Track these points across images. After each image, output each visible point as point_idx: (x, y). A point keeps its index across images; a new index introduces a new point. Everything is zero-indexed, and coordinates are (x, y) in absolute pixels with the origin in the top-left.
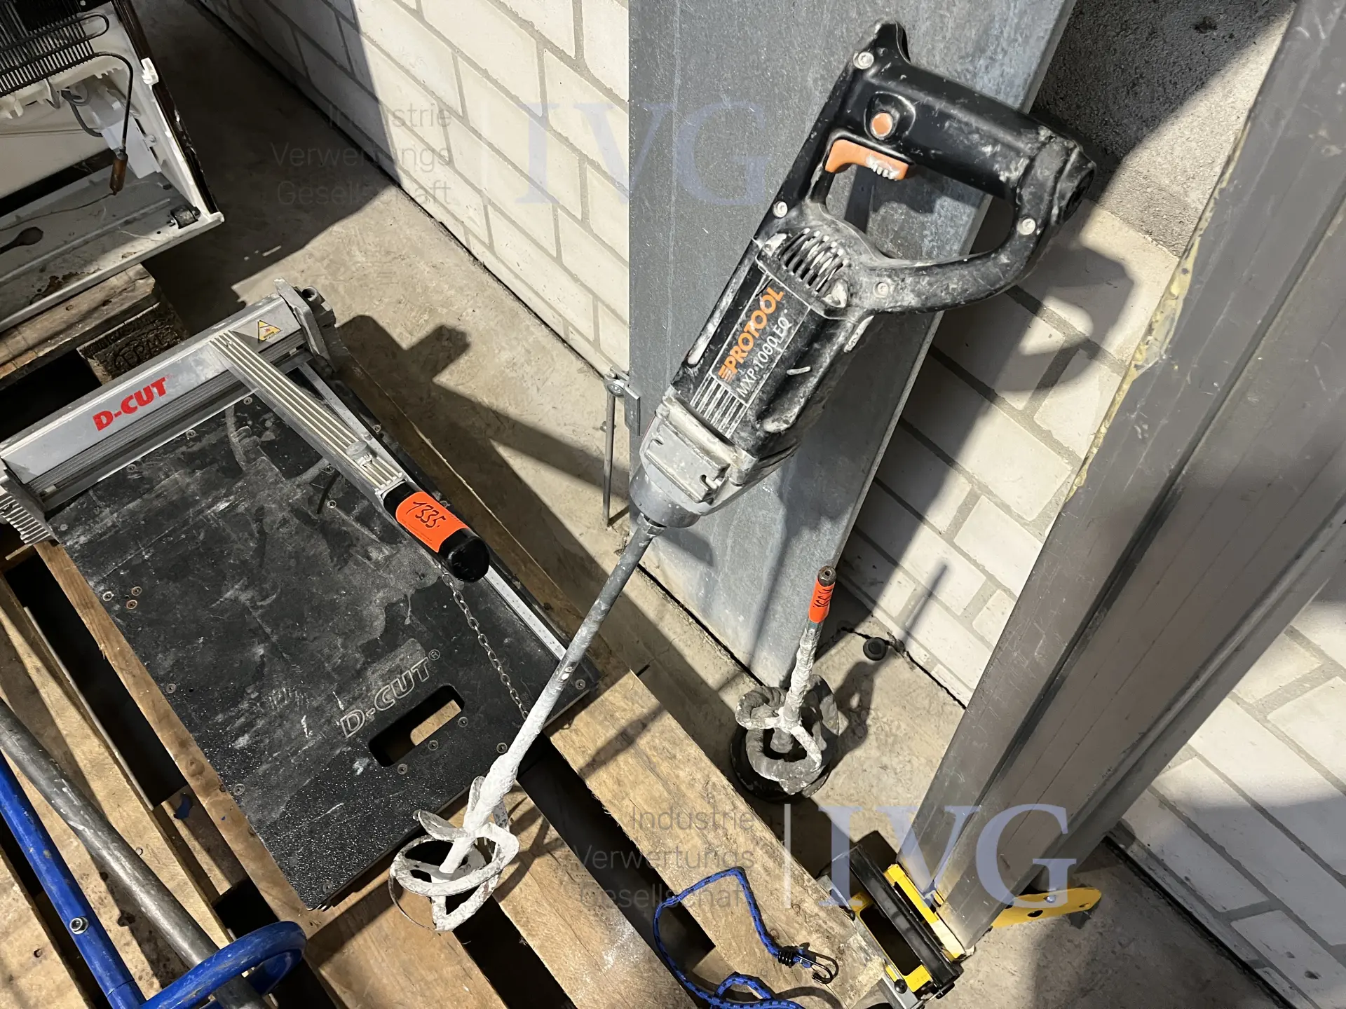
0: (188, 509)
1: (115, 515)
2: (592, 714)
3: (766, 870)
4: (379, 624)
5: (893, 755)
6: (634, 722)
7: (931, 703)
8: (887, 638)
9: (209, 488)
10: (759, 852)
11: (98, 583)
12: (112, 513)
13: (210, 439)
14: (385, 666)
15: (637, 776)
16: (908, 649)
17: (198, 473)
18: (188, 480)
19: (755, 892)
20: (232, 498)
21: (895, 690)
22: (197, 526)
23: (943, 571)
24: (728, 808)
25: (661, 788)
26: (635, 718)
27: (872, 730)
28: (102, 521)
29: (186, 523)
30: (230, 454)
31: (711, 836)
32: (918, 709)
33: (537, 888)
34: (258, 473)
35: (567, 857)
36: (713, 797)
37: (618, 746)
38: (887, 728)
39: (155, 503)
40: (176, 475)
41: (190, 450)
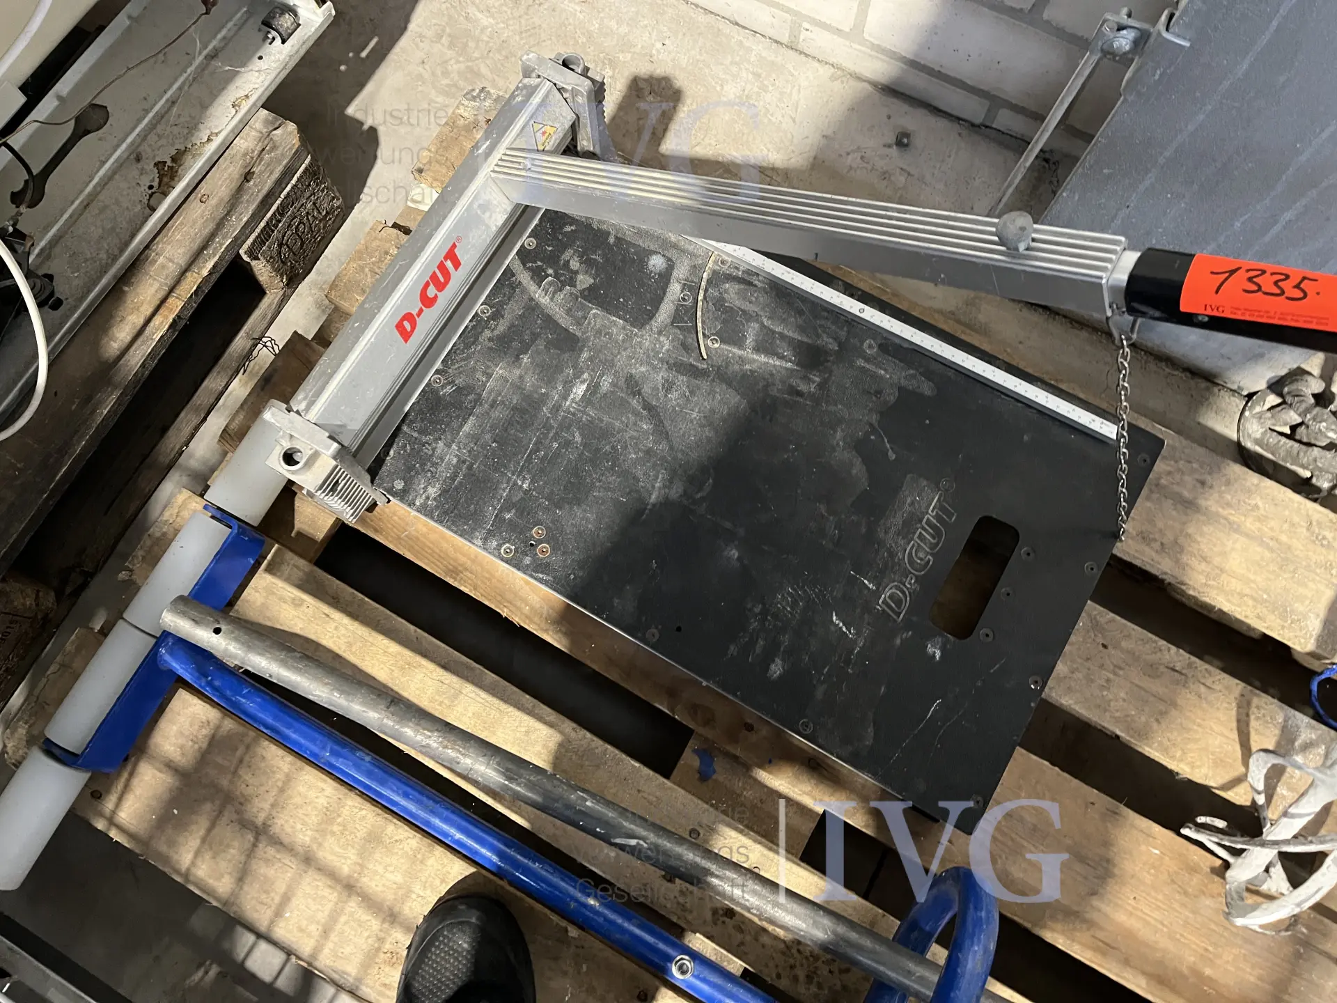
0: (540, 409)
1: (454, 446)
4: (858, 469)
9: (549, 373)
11: (485, 540)
12: (449, 446)
13: (513, 310)
14: (897, 520)
17: (525, 359)
18: (517, 372)
20: (585, 376)
22: (566, 426)
28: (442, 460)
29: (547, 426)
30: (549, 320)
34: (599, 332)
39: (495, 414)
40: (499, 371)
41: (496, 332)
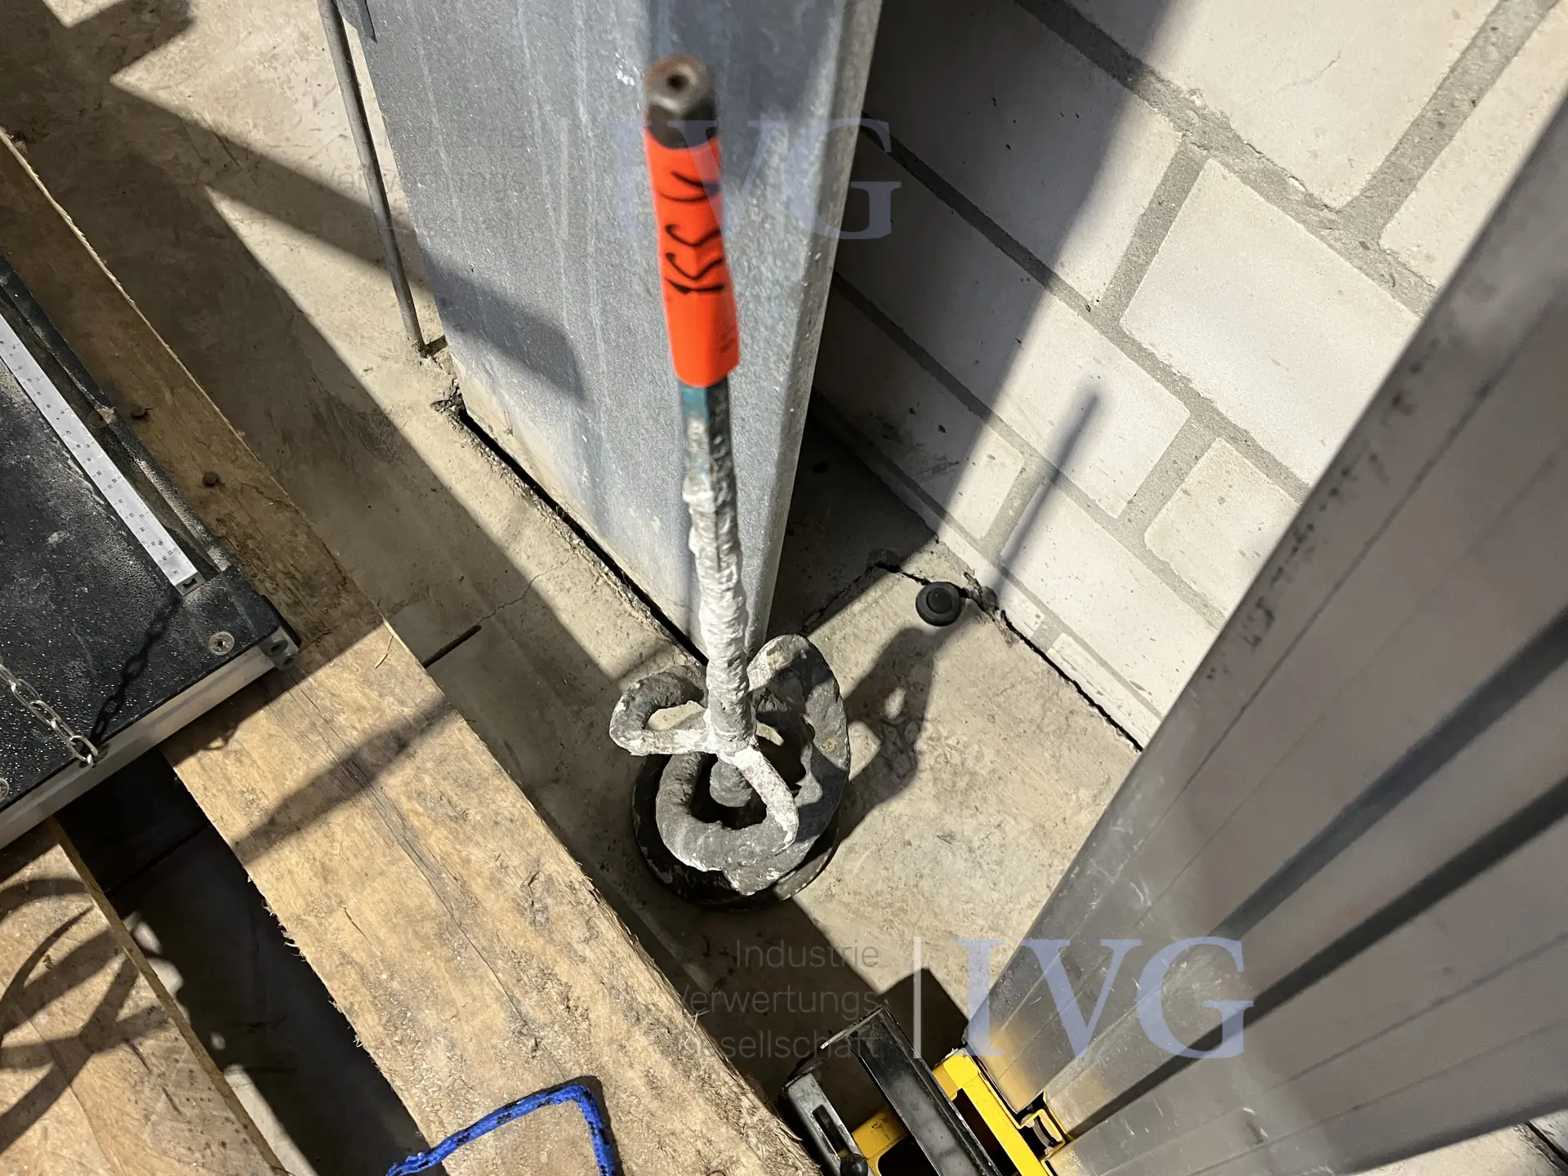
2: (281, 717)
3: (652, 1082)
5: (966, 812)
6: (379, 737)
7: (1044, 710)
8: (963, 583)
10: (640, 1041)
15: (370, 860)
16: (1004, 605)
19: (621, 1137)
21: (974, 684)
23: (1089, 408)
24: (577, 933)
25: (425, 888)
26: (382, 726)
27: (926, 762)
31: (529, 1005)
32: (1021, 721)
33: (85, 1129)
35: (169, 1054)
36: (546, 908)
37: (335, 789)
38: (956, 759)
